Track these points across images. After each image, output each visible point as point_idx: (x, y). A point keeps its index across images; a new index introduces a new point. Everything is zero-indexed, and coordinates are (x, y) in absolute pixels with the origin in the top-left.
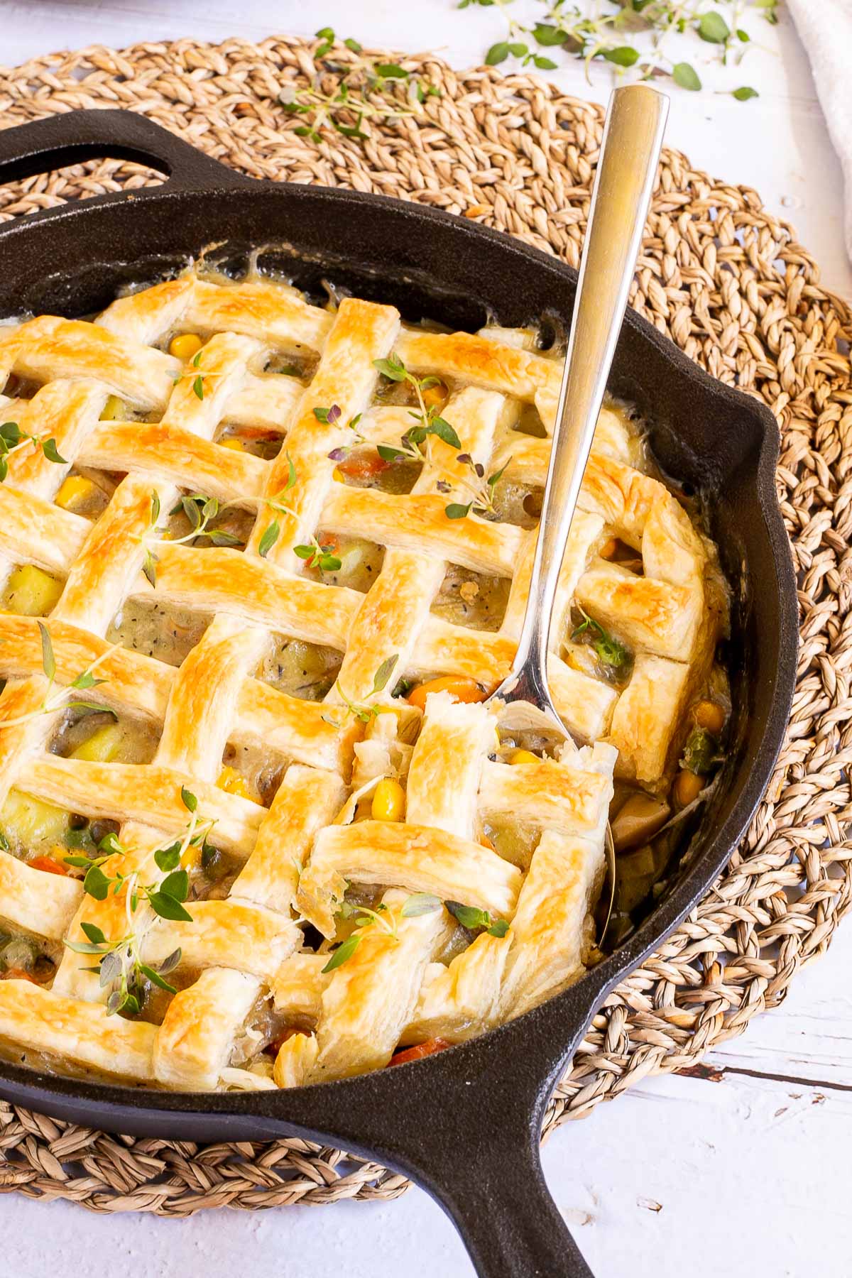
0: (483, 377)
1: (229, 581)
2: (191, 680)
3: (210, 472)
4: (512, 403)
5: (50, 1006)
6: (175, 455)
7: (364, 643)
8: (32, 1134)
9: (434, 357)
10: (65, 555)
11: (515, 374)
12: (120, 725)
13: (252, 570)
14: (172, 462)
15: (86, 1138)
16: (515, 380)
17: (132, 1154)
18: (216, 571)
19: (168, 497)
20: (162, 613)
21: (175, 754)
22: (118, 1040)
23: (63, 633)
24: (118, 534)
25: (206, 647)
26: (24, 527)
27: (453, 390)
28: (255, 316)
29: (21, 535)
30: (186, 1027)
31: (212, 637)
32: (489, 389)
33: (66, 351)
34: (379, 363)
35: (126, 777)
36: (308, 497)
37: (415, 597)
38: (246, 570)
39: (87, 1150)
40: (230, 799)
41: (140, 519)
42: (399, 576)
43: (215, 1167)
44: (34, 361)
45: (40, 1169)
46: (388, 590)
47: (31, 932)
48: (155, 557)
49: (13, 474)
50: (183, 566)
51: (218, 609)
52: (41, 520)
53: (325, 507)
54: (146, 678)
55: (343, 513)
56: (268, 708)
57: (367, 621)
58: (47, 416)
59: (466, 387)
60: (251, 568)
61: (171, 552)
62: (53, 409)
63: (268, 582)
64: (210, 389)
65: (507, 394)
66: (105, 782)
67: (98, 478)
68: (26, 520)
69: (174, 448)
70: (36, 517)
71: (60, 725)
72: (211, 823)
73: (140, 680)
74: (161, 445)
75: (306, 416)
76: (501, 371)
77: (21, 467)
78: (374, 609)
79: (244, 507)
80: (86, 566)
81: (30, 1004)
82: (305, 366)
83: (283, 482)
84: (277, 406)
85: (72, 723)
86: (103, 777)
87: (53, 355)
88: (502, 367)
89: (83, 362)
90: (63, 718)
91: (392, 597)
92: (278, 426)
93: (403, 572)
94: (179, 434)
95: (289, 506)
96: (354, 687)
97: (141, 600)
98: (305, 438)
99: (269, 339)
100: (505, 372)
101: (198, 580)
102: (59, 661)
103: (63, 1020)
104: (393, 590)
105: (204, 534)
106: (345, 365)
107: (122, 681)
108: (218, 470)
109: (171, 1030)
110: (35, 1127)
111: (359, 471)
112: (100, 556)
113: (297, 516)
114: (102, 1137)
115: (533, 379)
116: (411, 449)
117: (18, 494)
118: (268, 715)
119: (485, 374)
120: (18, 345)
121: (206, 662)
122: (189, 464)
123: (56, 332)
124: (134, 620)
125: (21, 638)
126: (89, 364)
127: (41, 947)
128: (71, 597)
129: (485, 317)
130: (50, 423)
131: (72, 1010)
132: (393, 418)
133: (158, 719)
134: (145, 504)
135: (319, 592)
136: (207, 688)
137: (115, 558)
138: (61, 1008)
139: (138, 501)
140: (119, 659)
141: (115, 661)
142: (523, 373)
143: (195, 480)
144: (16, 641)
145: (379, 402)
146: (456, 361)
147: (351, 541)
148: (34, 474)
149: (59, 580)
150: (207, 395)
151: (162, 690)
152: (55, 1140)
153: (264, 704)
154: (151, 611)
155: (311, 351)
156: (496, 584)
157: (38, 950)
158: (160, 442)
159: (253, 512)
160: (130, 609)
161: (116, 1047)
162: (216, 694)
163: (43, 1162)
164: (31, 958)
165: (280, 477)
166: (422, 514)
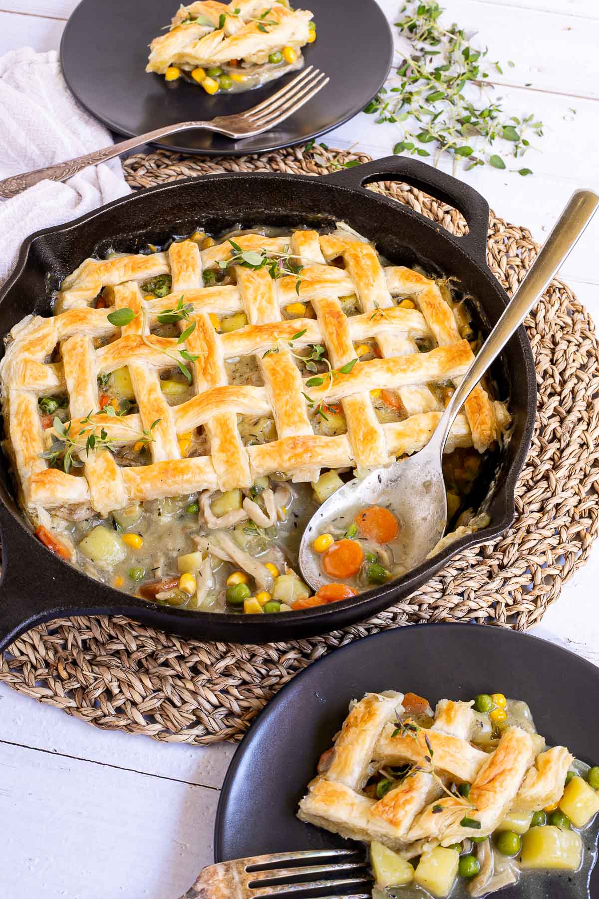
8: (129, 700)
15: (156, 702)
17: (179, 711)
39: (156, 709)
43: (222, 720)
45: (132, 718)
110: (130, 696)
114: (164, 702)
130: (315, 278)
152: (140, 703)
163: (134, 714)
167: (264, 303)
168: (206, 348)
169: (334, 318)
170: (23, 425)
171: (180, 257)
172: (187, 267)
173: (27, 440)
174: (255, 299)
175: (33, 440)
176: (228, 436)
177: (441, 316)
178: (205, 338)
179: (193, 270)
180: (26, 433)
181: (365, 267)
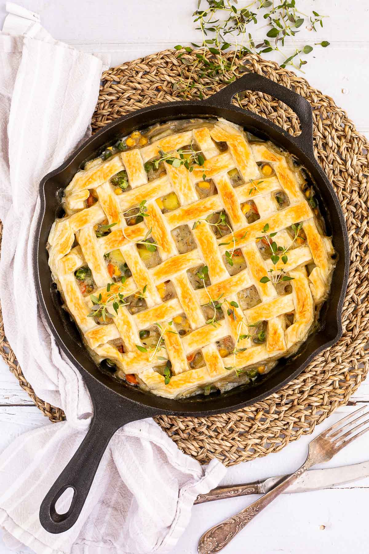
19: (218, 209)
20: (190, 235)
48: (200, 223)
51: (199, 248)
61: (204, 225)
97: (189, 227)
130: (213, 167)
143: (229, 210)
149: (178, 206)
154: (188, 232)
160: (186, 227)
167: (186, 191)
168: (161, 232)
169: (228, 198)
170: (74, 301)
171: (130, 164)
172: (136, 170)
173: (78, 309)
174: (181, 189)
175: (81, 308)
176: (185, 289)
177: (289, 184)
178: (159, 226)
179: (140, 171)
180: (76, 305)
181: (240, 153)
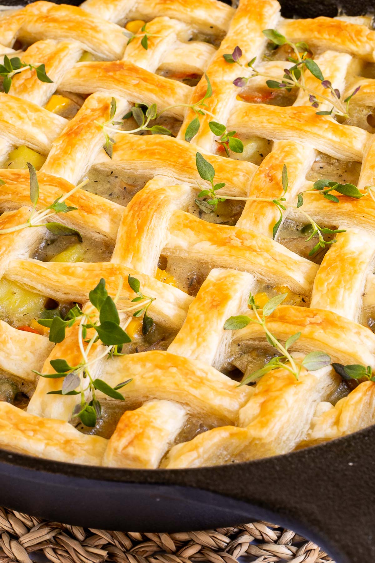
0: (337, 42)
1: (164, 152)
2: (136, 209)
3: (151, 91)
4: (357, 61)
5: (25, 421)
6: (127, 79)
7: (260, 190)
8: (7, 531)
9: (303, 32)
10: (48, 138)
11: (359, 40)
12: (84, 244)
13: (181, 147)
14: (125, 83)
15: (48, 533)
16: (359, 43)
17: (83, 546)
18: (155, 147)
19: (122, 107)
20: (116, 177)
21: (124, 258)
22: (76, 446)
23: (45, 179)
24: (86, 124)
25: (148, 191)
26: (20, 118)
27: (316, 54)
28: (183, 5)
29: (18, 124)
30: (132, 435)
31: (151, 186)
32: (341, 51)
33: (55, 20)
34: (267, 32)
35: (88, 270)
36: (220, 105)
37: (296, 163)
38: (176, 147)
39: (48, 542)
40: (164, 286)
41: (103, 116)
42: (284, 151)
43: (146, 558)
44: (33, 28)
45: (11, 556)
46: (276, 159)
47: (12, 375)
48: (112, 140)
49: (15, 90)
50: (132, 145)
51: (155, 172)
52: (33, 115)
53: (231, 115)
54: (104, 211)
55: (243, 117)
56: (192, 228)
57: (263, 175)
58: (41, 56)
59: (324, 51)
60: (181, 145)
61: (123, 138)
62: (44, 52)
63: (191, 154)
64: (153, 44)
65: (353, 55)
66: (73, 274)
67: (74, 98)
68: (22, 114)
69: (127, 74)
70: (30, 113)
71: (40, 243)
72: (150, 300)
73: (99, 212)
74: (118, 73)
75: (218, 59)
76: (349, 38)
77: (20, 85)
78: (267, 168)
79: (175, 116)
80: (63, 141)
81: (9, 419)
82: (216, 39)
83: (203, 95)
84: (198, 57)
85: (49, 242)
86: (70, 271)
87: (46, 23)
88: (350, 35)
89: (66, 27)
90: (43, 239)
91: (280, 162)
92: (198, 69)
93: (287, 149)
94: (131, 67)
95: (207, 109)
96: (254, 219)
97: (101, 168)
98: (217, 71)
99: (192, 22)
100: (352, 38)
101: (142, 152)
102: (41, 196)
103: (34, 431)
104: (280, 158)
105: (147, 129)
106: (244, 33)
107: (86, 212)
108: (157, 89)
109: (120, 436)
110: (9, 525)
111: (253, 98)
112: (73, 135)
113: (213, 115)
114: (60, 534)
115: (371, 43)
116: (291, 79)
117: (18, 100)
118: (192, 233)
119: (339, 40)
120: (23, 16)
121: (148, 198)
122: (137, 85)
123: (49, 11)
124: (96, 181)
125: (15, 183)
126: (70, 28)
127: (19, 387)
128: (52, 161)
129: (337, 10)
130: (42, 59)
131: (41, 424)
132: (277, 67)
133: (112, 239)
134: (106, 108)
135: (228, 162)
136: (147, 213)
137: (85, 137)
138: (32, 422)
139: (101, 106)
140: (84, 198)
141: (82, 198)
142: (364, 39)
143: (141, 96)
144: (12, 184)
145: (266, 59)
146: (319, 32)
147: (249, 138)
148: (29, 90)
149: (43, 155)
150: (150, 47)
151: (115, 219)
152: (23, 535)
153: (188, 226)
154: (108, 176)
155: (220, 30)
156: (350, 166)
157: (17, 388)
158: (117, 71)
159: (181, 118)
160: (93, 174)
161: (74, 452)
162: (154, 218)
163: (14, 550)
164: (12, 393)
165: (200, 93)
166: (299, 117)
